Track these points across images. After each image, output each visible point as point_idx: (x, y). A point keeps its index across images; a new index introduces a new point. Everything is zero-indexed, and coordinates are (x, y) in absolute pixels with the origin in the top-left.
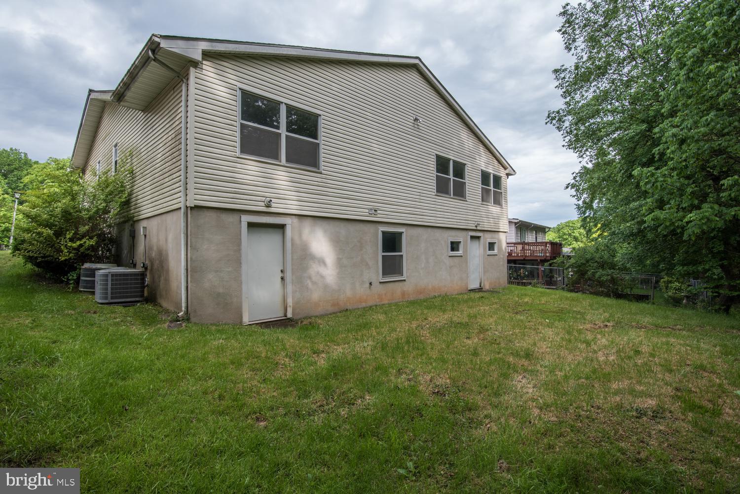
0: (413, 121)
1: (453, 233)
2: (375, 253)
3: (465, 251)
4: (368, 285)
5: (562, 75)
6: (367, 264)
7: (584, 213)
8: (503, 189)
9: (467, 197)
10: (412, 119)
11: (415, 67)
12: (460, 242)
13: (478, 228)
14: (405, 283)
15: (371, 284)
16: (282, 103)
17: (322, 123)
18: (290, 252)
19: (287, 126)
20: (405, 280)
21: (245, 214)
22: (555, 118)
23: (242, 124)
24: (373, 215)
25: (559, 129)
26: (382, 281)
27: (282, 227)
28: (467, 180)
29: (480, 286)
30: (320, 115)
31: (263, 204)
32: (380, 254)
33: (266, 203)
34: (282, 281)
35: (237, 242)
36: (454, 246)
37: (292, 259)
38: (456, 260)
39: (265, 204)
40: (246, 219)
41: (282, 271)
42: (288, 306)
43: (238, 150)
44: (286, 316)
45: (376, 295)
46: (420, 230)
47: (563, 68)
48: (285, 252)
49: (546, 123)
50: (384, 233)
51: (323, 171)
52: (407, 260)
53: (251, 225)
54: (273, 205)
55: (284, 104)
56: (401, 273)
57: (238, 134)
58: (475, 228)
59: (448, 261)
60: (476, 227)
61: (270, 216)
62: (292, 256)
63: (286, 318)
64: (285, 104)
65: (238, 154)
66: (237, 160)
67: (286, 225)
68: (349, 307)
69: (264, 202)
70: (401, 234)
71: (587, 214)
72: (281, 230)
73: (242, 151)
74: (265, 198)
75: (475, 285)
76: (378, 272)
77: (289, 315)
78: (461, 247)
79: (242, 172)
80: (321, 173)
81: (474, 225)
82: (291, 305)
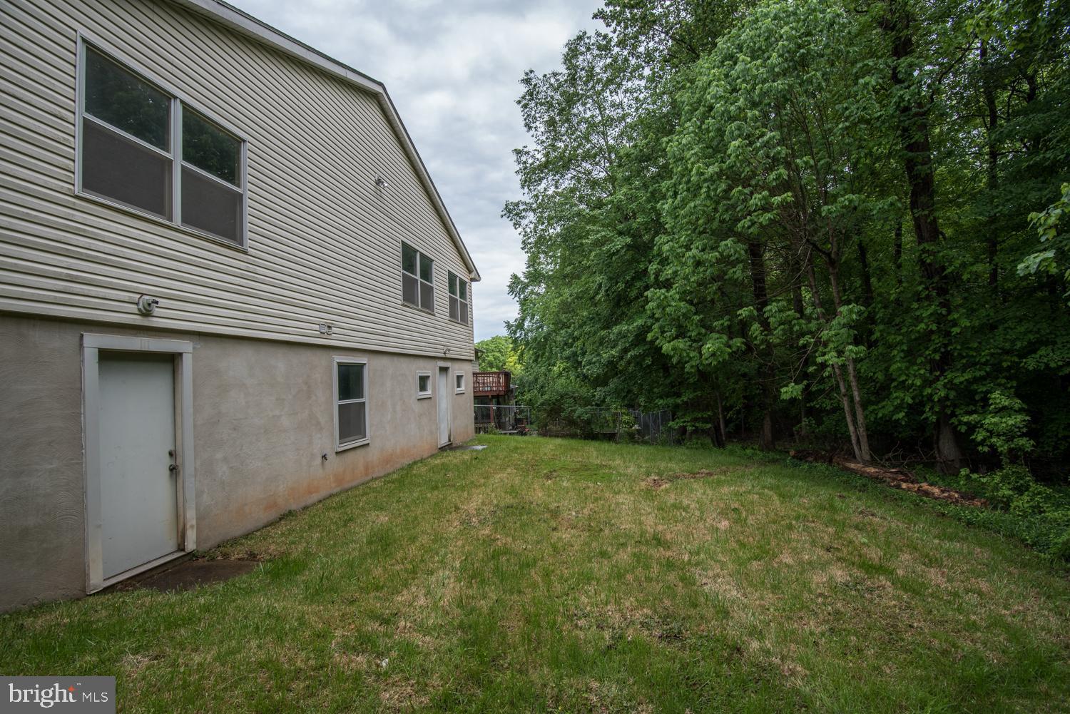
0: (374, 184)
1: (421, 363)
2: (328, 401)
3: (434, 390)
4: (319, 460)
5: (524, 159)
6: (318, 423)
7: (515, 333)
8: (468, 300)
9: (436, 310)
10: (373, 179)
11: (375, 97)
12: (429, 377)
13: (448, 356)
14: (368, 449)
15: (324, 457)
16: (175, 98)
17: (247, 158)
18: (191, 410)
19: (183, 146)
20: (368, 444)
21: (91, 331)
22: (513, 212)
23: (86, 123)
24: (326, 336)
25: (516, 225)
26: (339, 450)
27: (171, 360)
28: (435, 284)
29: (450, 440)
30: (244, 141)
31: (134, 308)
32: (336, 402)
33: (141, 307)
34: (171, 475)
35: (75, 395)
36: (423, 382)
37: (195, 426)
38: (425, 403)
39: (139, 310)
40: (94, 341)
41: (171, 454)
42: (188, 526)
43: (78, 178)
44: (183, 550)
45: (331, 477)
46: (385, 361)
47: (526, 150)
48: (178, 411)
49: (502, 216)
50: (340, 365)
51: (249, 249)
52: (370, 410)
53: (107, 356)
54: (157, 311)
55: (178, 100)
56: (363, 434)
57: (78, 143)
58: (442, 355)
59: (417, 407)
60: (445, 353)
61: (150, 336)
62: (194, 419)
63: (183, 553)
64: (182, 102)
65: (78, 189)
66: (74, 203)
67: (181, 354)
68: (293, 507)
69: (137, 304)
70: (362, 366)
71: (518, 335)
72: (169, 367)
73: (86, 185)
74: (139, 296)
75: (444, 441)
76: (332, 435)
77: (191, 545)
78: (429, 384)
79: (88, 231)
80: (246, 253)
81: (442, 351)
82: (194, 522)
